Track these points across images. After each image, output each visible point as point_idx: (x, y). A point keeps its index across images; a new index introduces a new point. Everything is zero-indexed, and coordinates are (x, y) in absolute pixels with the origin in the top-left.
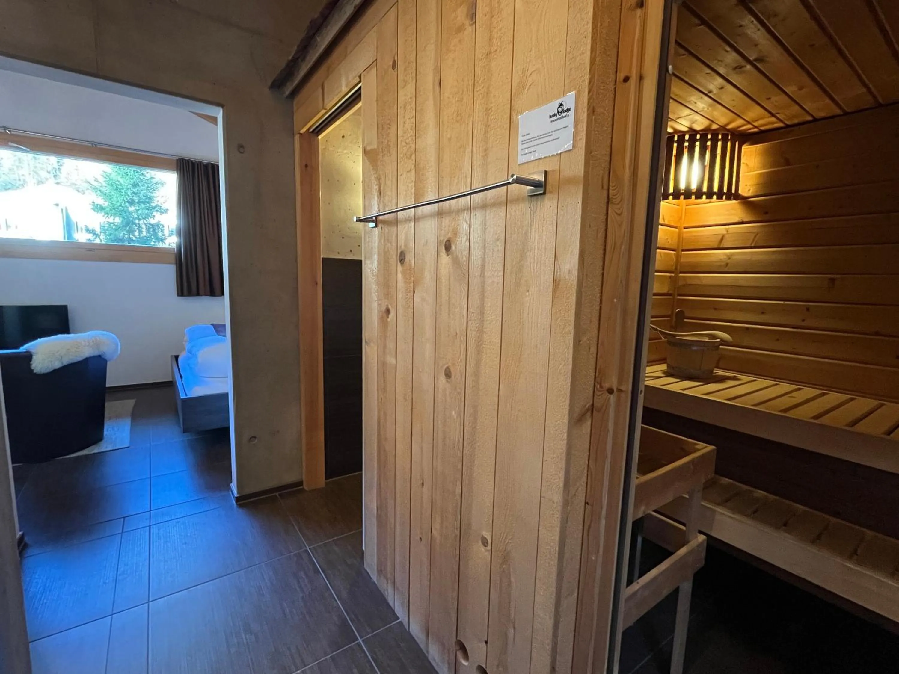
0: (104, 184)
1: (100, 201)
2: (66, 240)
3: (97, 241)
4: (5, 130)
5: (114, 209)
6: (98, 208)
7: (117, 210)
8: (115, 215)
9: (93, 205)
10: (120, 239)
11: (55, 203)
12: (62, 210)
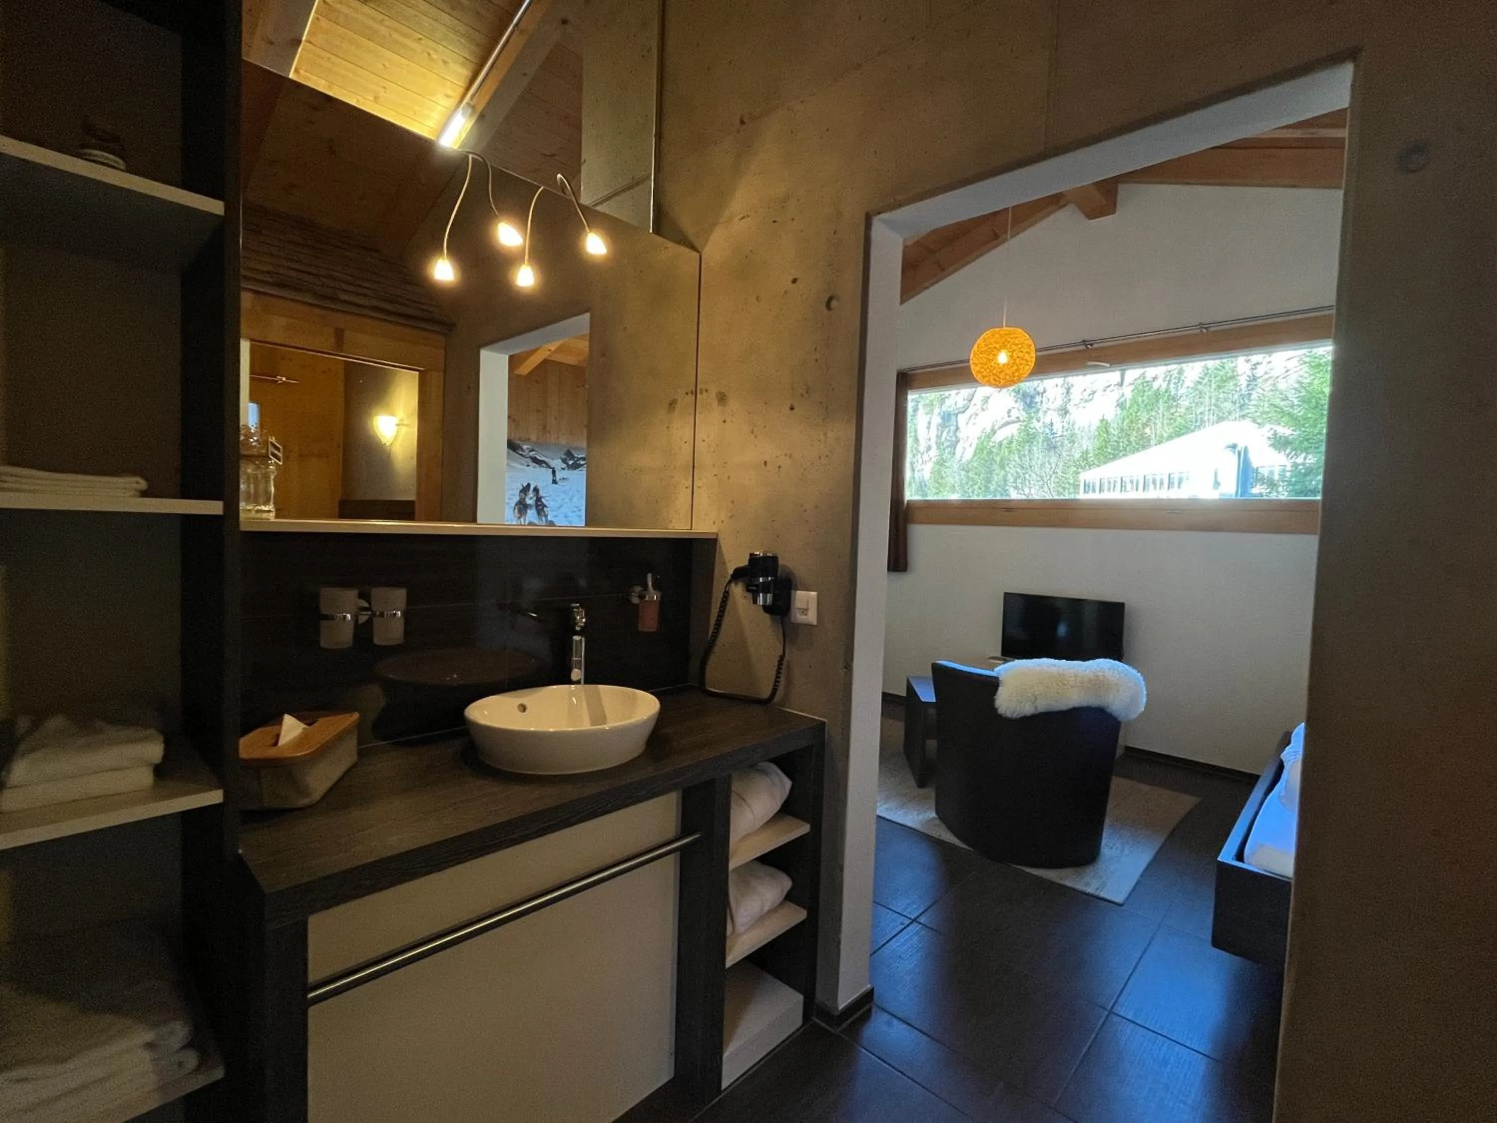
0: (1296, 402)
1: (1285, 431)
2: (1239, 497)
3: (1273, 496)
4: (1086, 345)
5: (1307, 440)
6: (1280, 443)
7: (1311, 441)
8: (1306, 450)
9: (1275, 439)
10: (1310, 491)
11: (1231, 443)
12: (1239, 453)
